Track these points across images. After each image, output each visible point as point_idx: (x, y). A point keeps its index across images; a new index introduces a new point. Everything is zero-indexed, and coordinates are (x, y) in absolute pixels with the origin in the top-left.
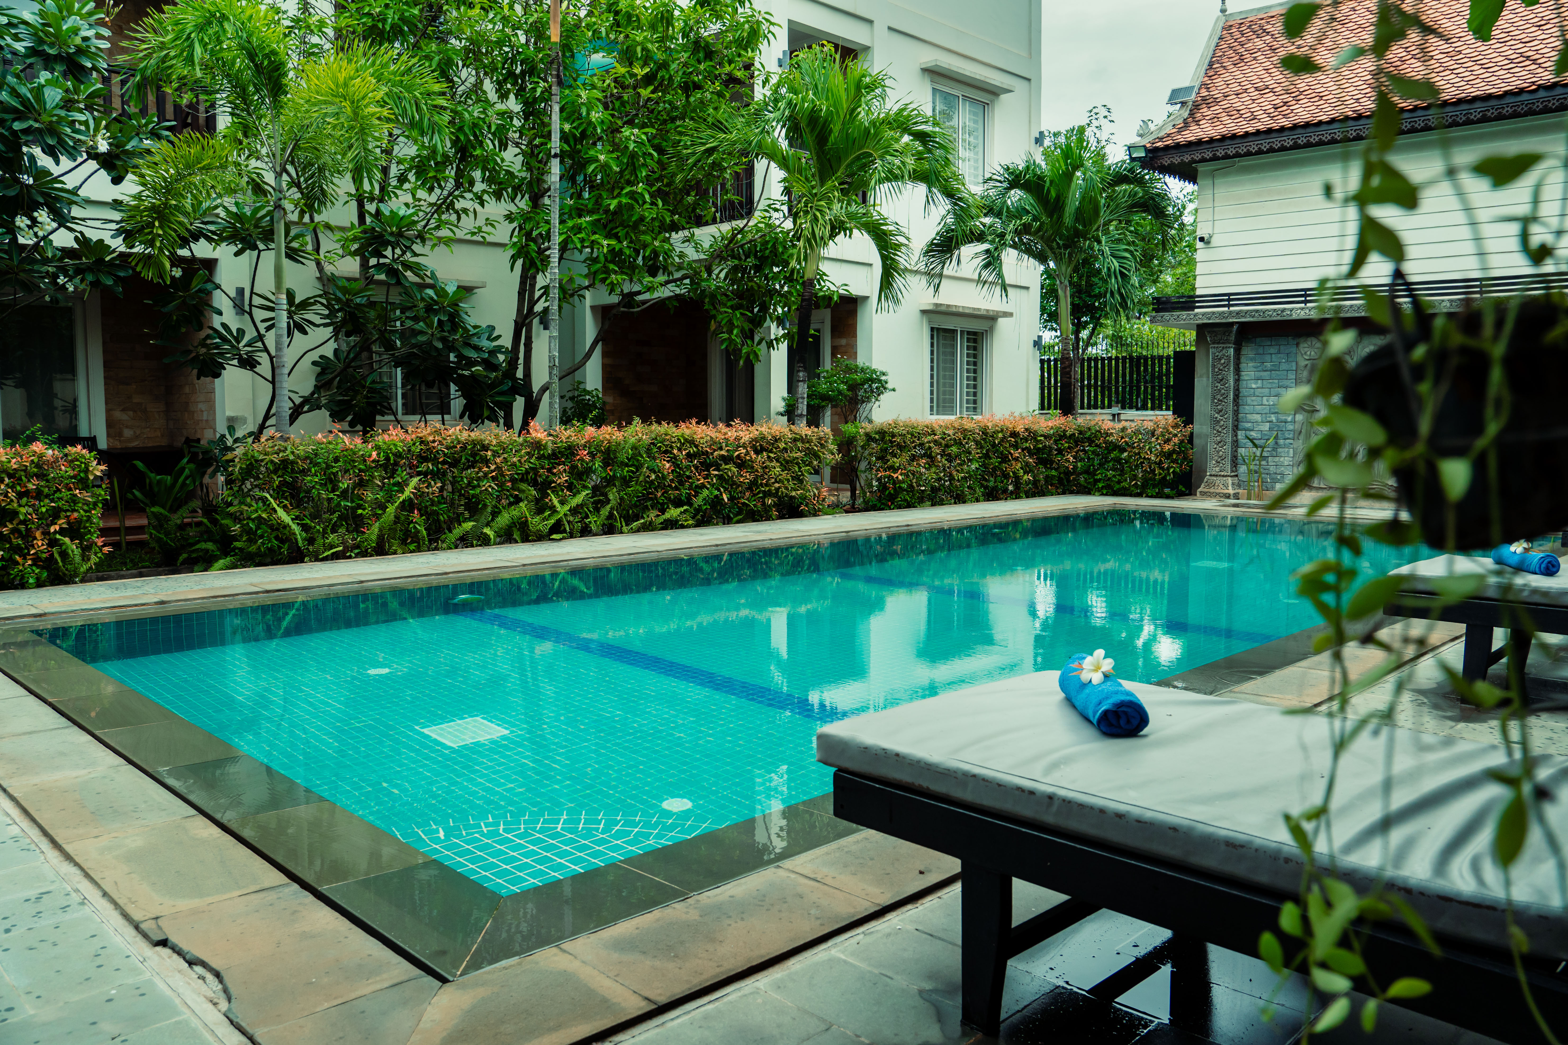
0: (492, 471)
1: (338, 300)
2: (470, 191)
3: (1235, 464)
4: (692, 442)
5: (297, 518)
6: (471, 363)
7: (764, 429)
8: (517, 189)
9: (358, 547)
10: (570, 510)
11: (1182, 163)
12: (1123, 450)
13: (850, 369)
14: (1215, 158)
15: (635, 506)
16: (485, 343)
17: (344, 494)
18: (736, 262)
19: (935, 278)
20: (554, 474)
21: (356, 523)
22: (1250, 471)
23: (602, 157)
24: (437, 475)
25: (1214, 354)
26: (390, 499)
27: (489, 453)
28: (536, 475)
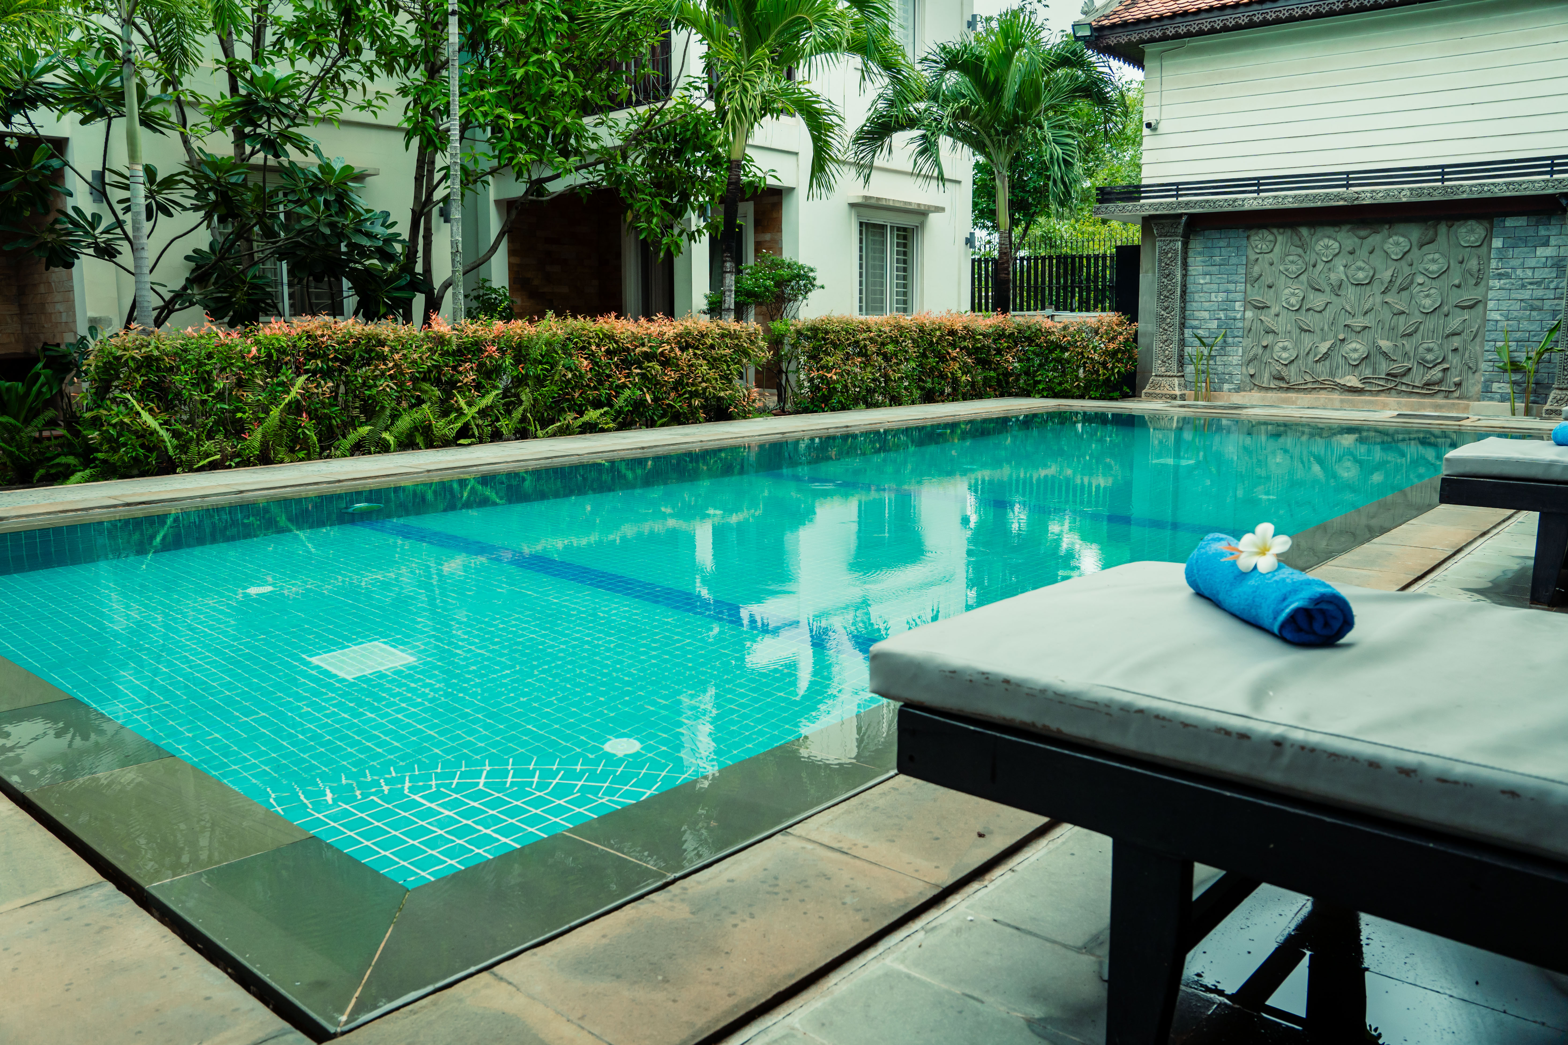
0: (390, 370)
1: (208, 179)
2: (358, 61)
3: (1181, 364)
4: (611, 338)
5: (166, 423)
6: (364, 252)
7: (689, 324)
8: (411, 59)
9: (239, 455)
10: (478, 413)
11: (1129, 43)
12: (1064, 349)
13: (777, 265)
14: (1165, 38)
15: (551, 408)
16: (378, 230)
17: (220, 396)
18: (655, 145)
19: (865, 170)
20: (460, 373)
21: (237, 429)
22: (1197, 370)
23: (506, 20)
24: (327, 374)
25: (1160, 247)
26: (274, 400)
27: (386, 349)
28: (440, 374)
